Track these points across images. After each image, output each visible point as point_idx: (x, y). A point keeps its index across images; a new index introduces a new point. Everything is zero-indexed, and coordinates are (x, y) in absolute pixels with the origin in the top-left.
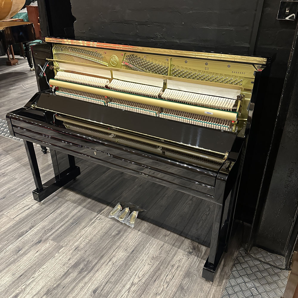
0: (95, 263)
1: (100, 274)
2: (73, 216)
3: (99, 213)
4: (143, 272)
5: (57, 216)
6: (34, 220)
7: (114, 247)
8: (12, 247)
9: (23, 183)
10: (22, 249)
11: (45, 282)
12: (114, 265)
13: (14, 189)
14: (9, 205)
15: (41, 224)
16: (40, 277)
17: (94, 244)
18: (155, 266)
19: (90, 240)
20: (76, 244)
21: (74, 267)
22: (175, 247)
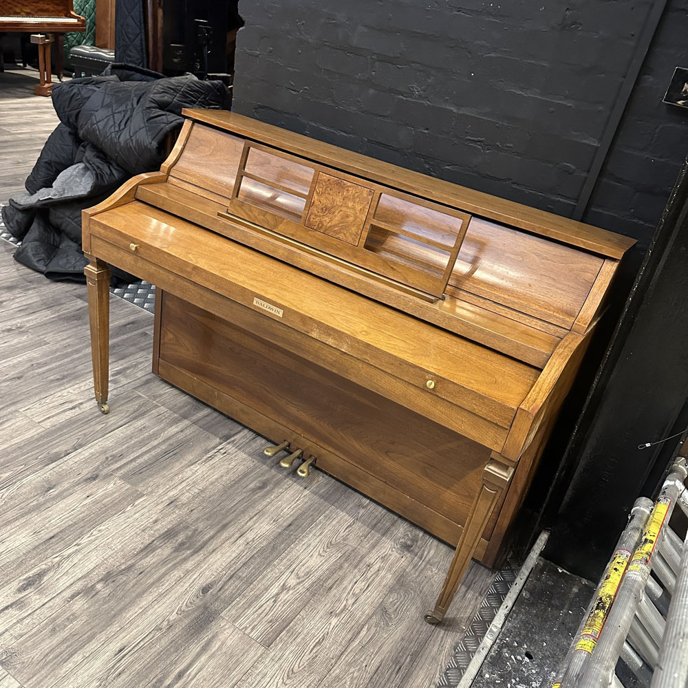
0: (209, 535)
1: (218, 559)
2: (168, 439)
3: (225, 441)
4: (307, 568)
5: (133, 433)
6: (84, 432)
7: (252, 512)
8: (35, 479)
9: (63, 355)
10: (55, 485)
11: (103, 558)
12: (248, 546)
13: (41, 362)
14: (31, 394)
15: (100, 444)
16: (93, 546)
17: (211, 499)
18: (333, 560)
19: (202, 491)
20: (172, 493)
21: (164, 537)
22: (377, 531)
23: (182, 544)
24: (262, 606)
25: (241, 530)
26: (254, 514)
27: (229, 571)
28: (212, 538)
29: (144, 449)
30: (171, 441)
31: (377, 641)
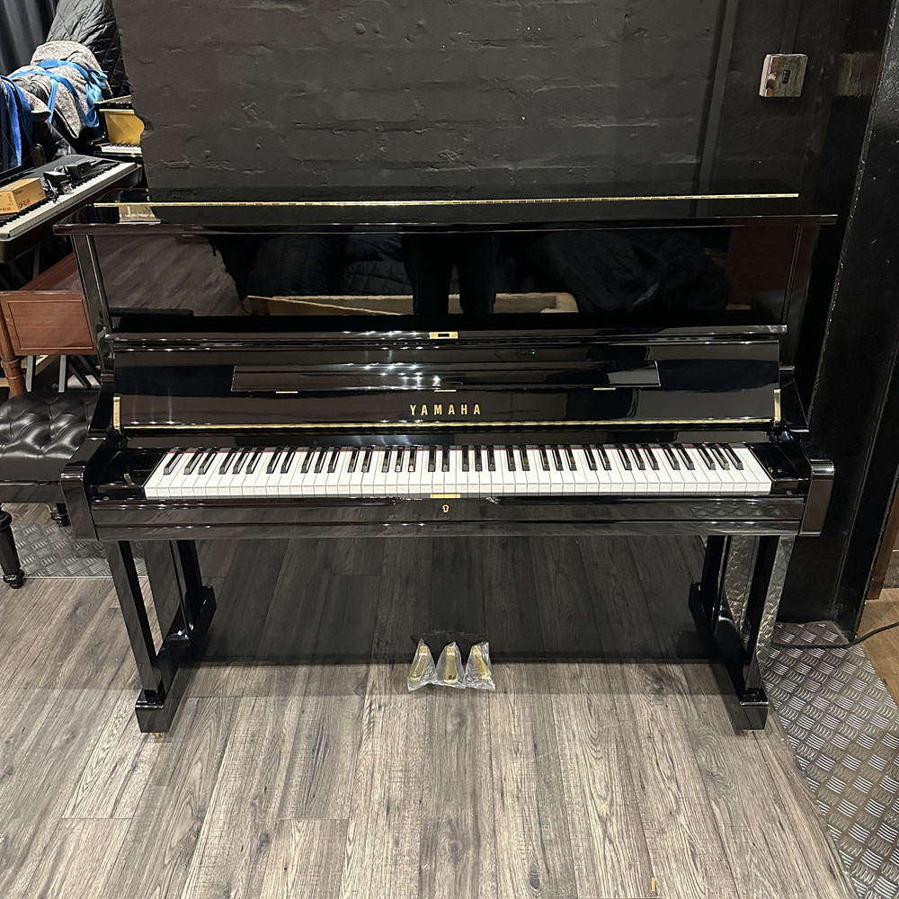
0: (470, 818)
2: (298, 731)
3: (365, 693)
4: (600, 781)
5: (248, 752)
6: (185, 790)
7: (483, 758)
8: (193, 894)
9: (36, 703)
10: (228, 884)
13: (16, 731)
14: (53, 785)
15: (222, 792)
17: (426, 773)
18: (613, 755)
19: (406, 770)
20: (377, 796)
21: (427, 855)
22: (619, 693)
23: (454, 848)
24: (605, 856)
25: (495, 787)
26: (488, 758)
27: (535, 843)
28: (476, 818)
29: (284, 763)
30: (305, 732)
31: (736, 811)
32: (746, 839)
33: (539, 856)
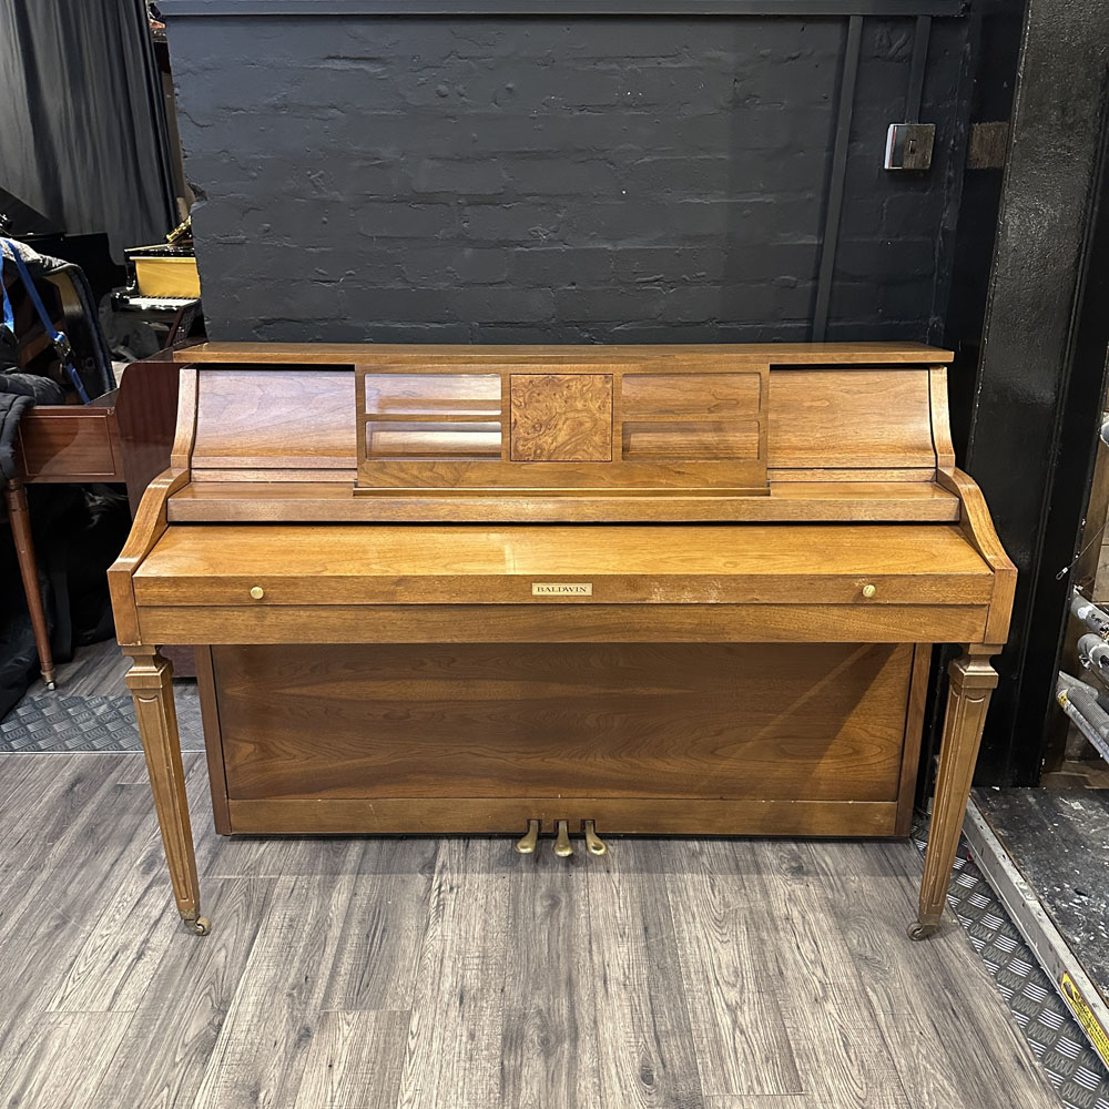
0: (565, 1008)
1: (615, 1029)
2: (348, 915)
3: (432, 873)
5: (285, 938)
6: (205, 980)
7: (581, 944)
8: (210, 1097)
10: (257, 1085)
12: (630, 988)
14: (37, 975)
15: (251, 982)
17: (509, 959)
18: (743, 938)
19: (484, 956)
20: (447, 985)
21: (510, 1049)
22: (748, 873)
23: (545, 1042)
24: (735, 1048)
25: (597, 974)
26: (587, 942)
27: (646, 1035)
28: (572, 1008)
29: (330, 950)
30: (357, 916)
31: (898, 997)
32: (911, 1028)
33: (652, 1049)
